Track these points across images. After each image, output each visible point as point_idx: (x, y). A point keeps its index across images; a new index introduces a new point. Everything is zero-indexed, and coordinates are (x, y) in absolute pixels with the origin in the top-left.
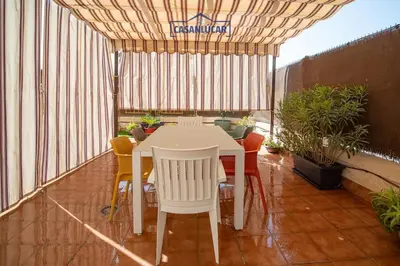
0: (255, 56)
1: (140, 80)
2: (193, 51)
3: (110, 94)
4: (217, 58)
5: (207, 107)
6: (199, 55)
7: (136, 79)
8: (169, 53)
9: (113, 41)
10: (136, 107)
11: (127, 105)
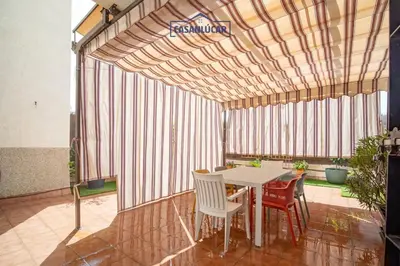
0: (361, 95)
1: (241, 131)
2: (284, 101)
3: (220, 143)
4: (310, 104)
5: (299, 153)
6: (291, 104)
7: (238, 130)
8: (264, 106)
9: (223, 104)
10: (238, 152)
11: (232, 151)
